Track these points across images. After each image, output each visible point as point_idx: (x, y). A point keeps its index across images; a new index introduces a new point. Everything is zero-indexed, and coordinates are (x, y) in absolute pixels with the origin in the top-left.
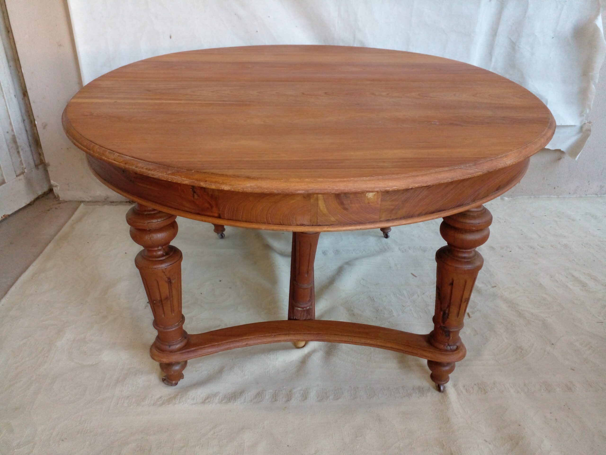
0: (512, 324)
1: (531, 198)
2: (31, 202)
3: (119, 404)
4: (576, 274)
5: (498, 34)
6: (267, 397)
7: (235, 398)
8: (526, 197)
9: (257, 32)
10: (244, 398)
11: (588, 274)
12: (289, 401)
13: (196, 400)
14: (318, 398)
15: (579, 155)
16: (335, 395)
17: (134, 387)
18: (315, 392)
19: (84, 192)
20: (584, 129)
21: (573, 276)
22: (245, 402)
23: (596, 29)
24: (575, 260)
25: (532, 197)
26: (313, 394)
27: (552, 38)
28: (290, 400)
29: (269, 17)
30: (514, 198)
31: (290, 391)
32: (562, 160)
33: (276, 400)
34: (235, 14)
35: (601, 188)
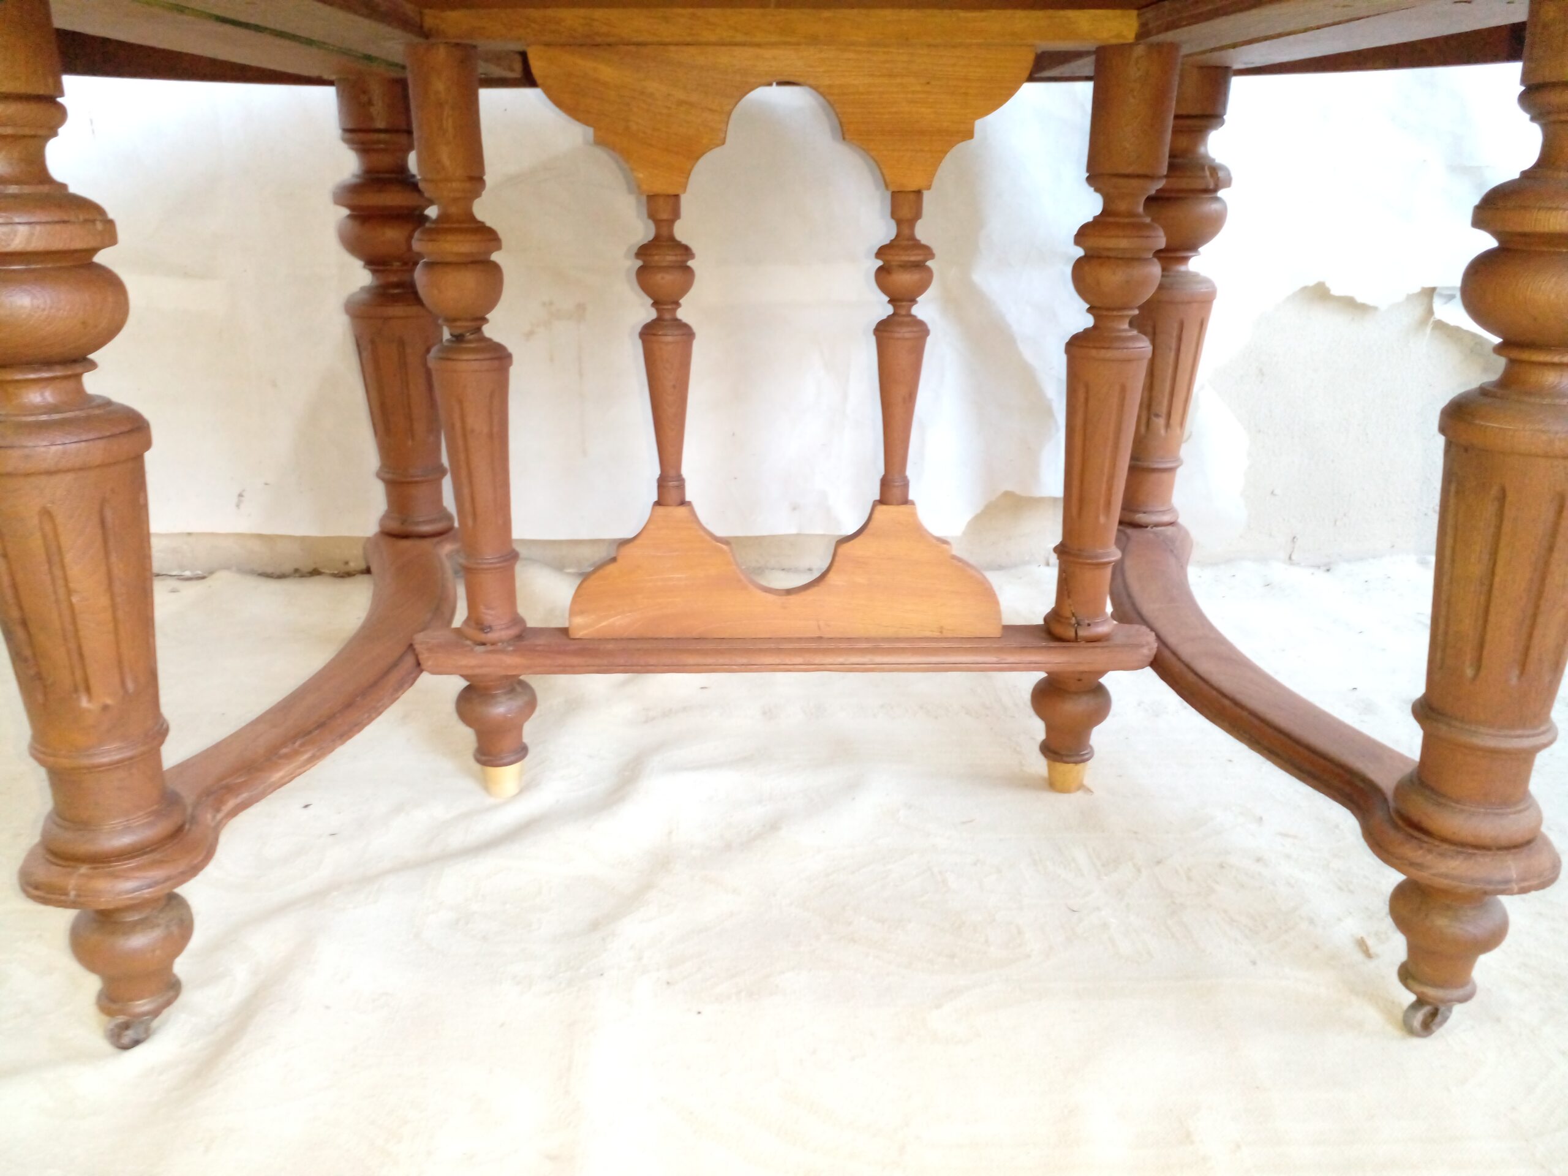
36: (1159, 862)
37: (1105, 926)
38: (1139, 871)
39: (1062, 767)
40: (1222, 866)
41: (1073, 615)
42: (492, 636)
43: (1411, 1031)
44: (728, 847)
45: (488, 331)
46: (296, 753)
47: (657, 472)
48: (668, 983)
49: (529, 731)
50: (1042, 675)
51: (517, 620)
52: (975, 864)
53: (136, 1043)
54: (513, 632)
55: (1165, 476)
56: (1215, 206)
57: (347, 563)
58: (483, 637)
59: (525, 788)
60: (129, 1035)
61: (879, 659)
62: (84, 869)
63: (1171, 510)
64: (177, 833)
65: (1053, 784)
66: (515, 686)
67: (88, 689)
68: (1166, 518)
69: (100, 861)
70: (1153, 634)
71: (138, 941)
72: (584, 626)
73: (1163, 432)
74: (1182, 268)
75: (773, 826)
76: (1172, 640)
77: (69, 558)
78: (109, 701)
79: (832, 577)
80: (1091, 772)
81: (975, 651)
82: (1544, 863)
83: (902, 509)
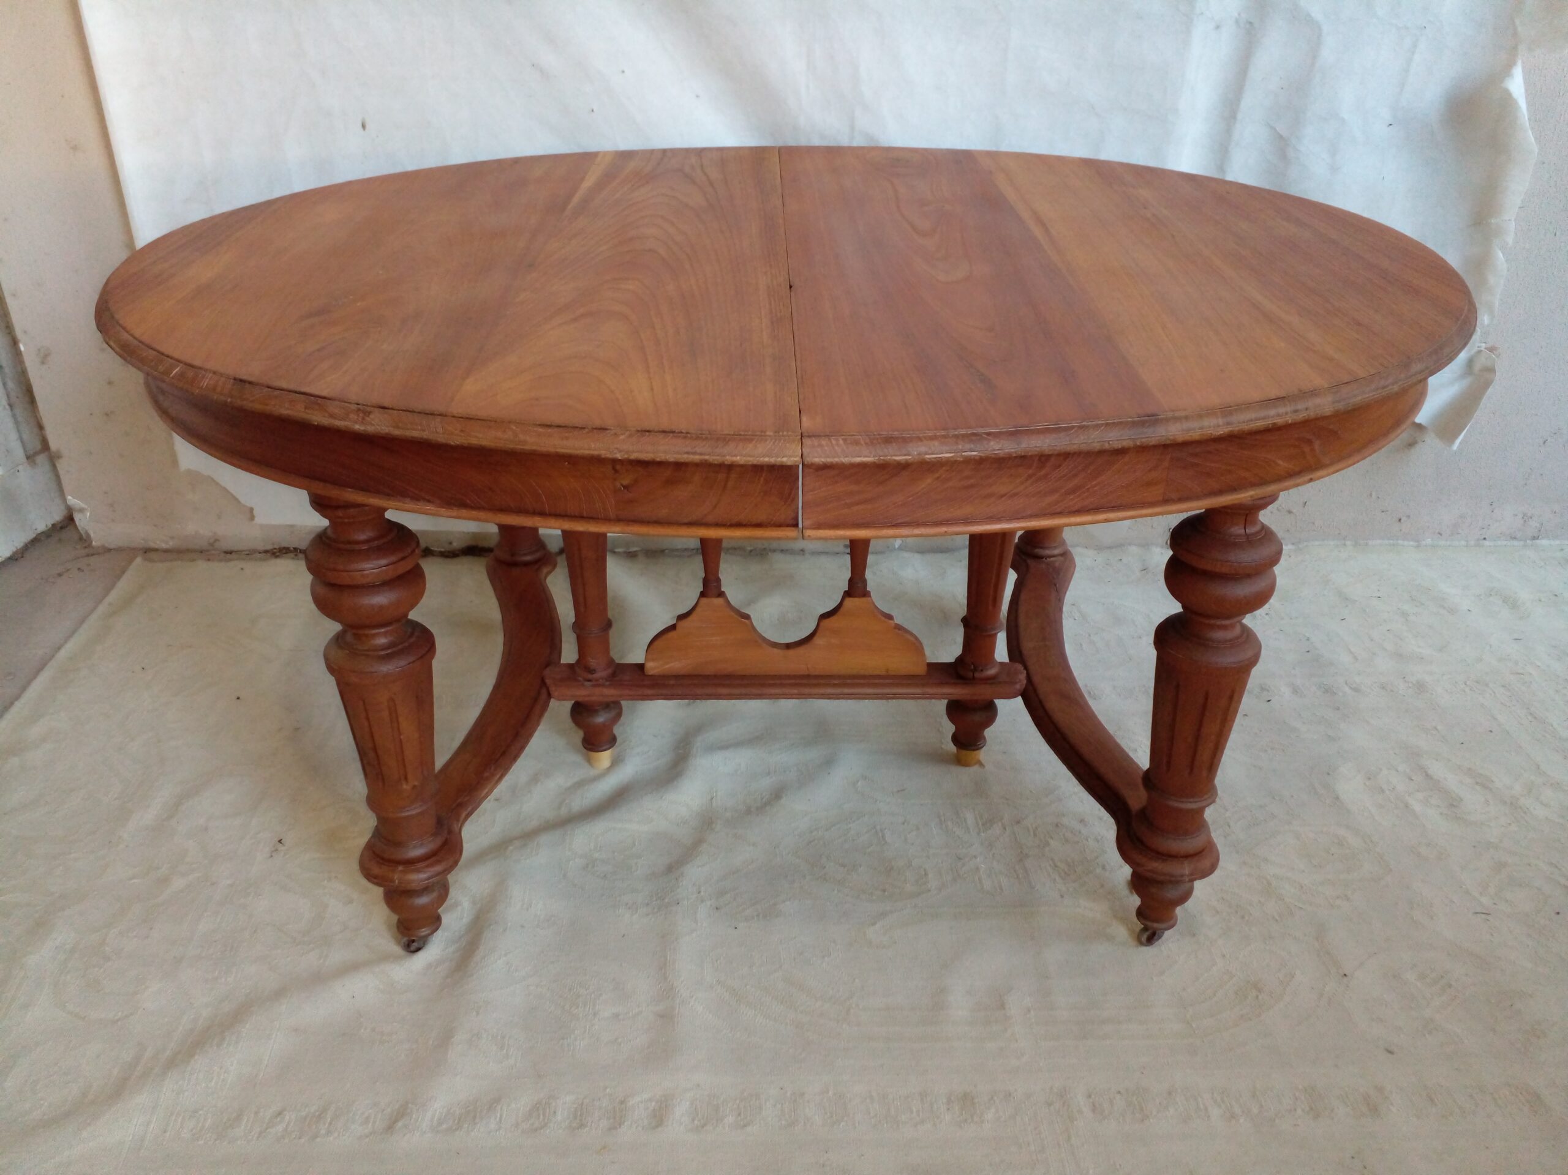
0: (1243, 917)
1: (1345, 545)
2: (15, 553)
3: (168, 1133)
4: (1437, 770)
5: (1240, 116)
6: (559, 1117)
7: (475, 1117)
8: (1332, 543)
9: (593, 111)
10: (498, 1119)
11: (1470, 769)
12: (615, 1128)
13: (374, 1122)
14: (693, 1120)
15: (1462, 435)
16: (739, 1114)
17: (214, 1081)
18: (688, 1103)
19: (155, 526)
20: (1477, 367)
21: (1428, 776)
22: (499, 1128)
23: (1507, 99)
24: (1439, 728)
25: (1348, 543)
26: (680, 1110)
27: (1388, 126)
28: (618, 1127)
29: (623, 72)
30: (1300, 546)
31: (622, 1102)
32: (1418, 448)
33: (582, 1126)
34: (533, 65)
35: (1525, 521)
36: (1018, 822)
37: (977, 869)
38: (1005, 829)
39: (964, 752)
40: (1057, 825)
41: (973, 663)
42: (597, 674)
43: (1141, 944)
44: (748, 811)
46: (493, 775)
47: (703, 575)
48: (717, 908)
50: (952, 700)
51: (612, 661)
52: (903, 823)
53: (418, 949)
54: (610, 671)
57: (451, 543)
58: (590, 676)
59: (616, 762)
60: (414, 946)
61: (846, 691)
62: (400, 868)
63: (1063, 543)
64: (445, 843)
65: (959, 761)
66: (610, 705)
67: (406, 779)
68: (1058, 551)
69: (410, 863)
70: (1025, 672)
71: (423, 901)
72: (652, 668)
75: (777, 794)
76: (1036, 679)
77: (401, 719)
78: (416, 783)
79: (818, 641)
80: (982, 755)
81: (908, 685)
82: (1206, 863)
83: (864, 599)
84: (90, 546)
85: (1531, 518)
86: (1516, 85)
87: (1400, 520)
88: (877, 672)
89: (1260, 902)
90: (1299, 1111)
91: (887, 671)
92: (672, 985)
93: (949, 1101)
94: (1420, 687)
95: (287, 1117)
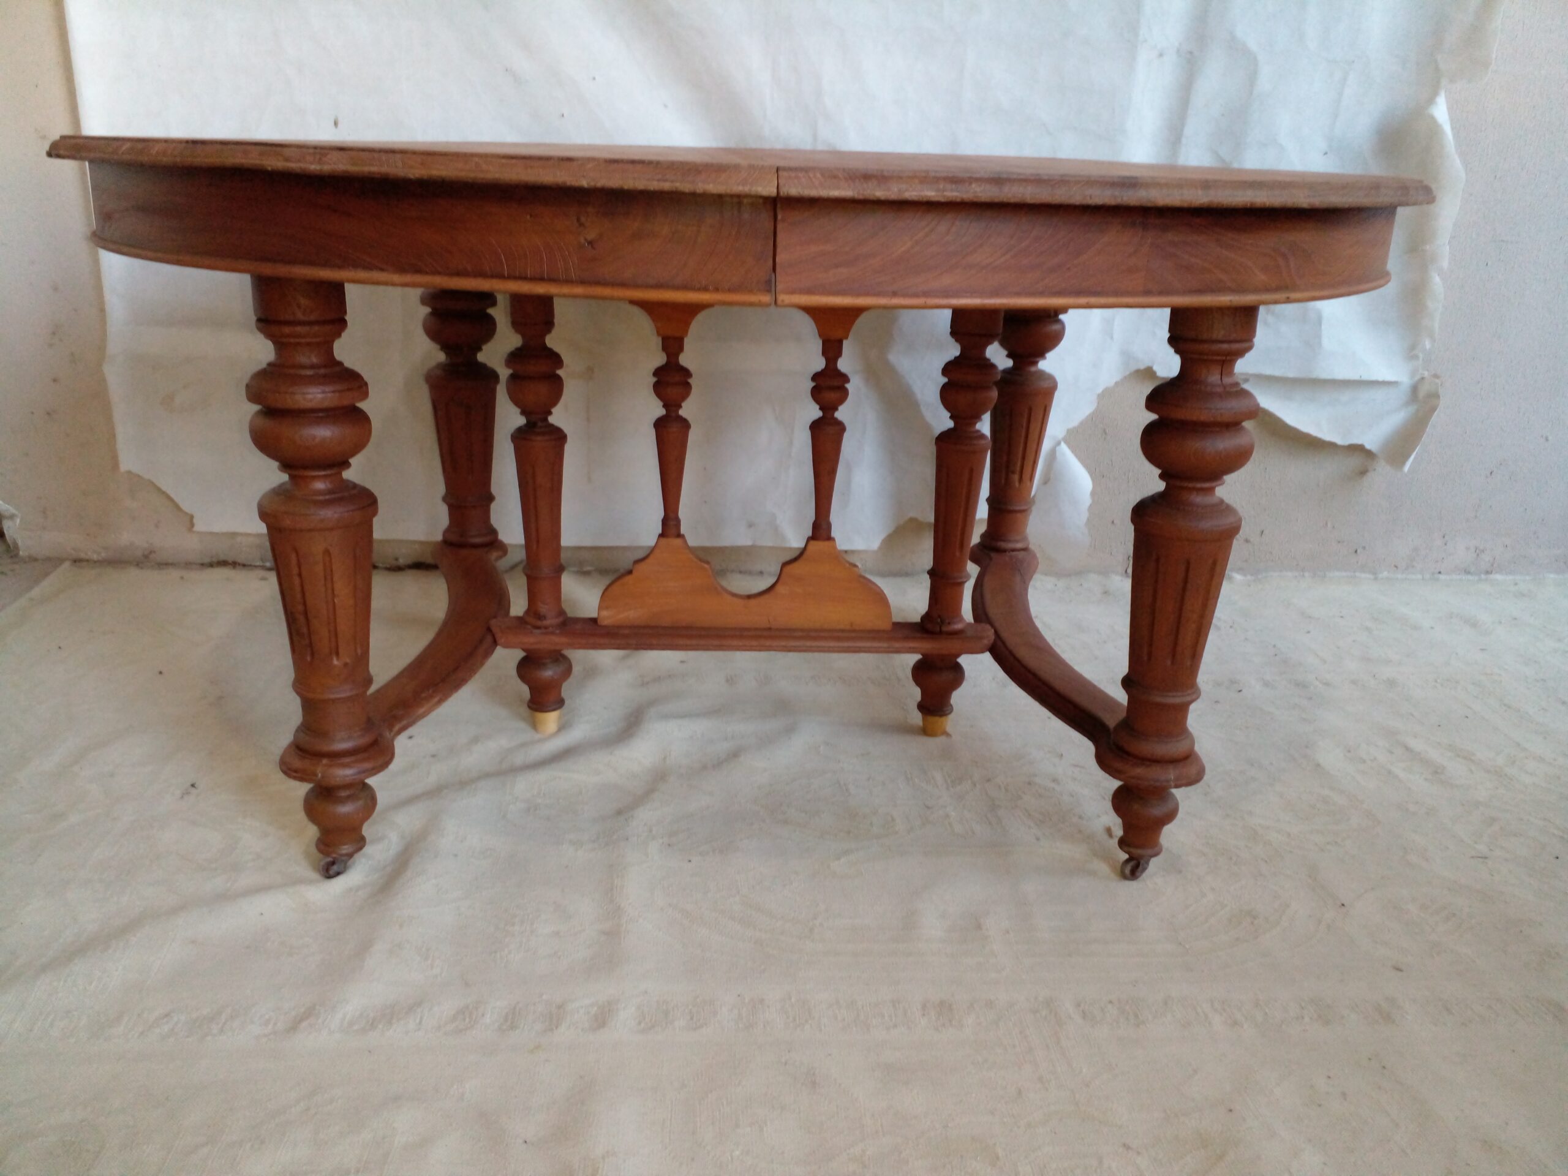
0: (1230, 858)
3: (35, 1032)
4: (1417, 745)
5: (1184, 140)
6: (487, 1020)
7: (391, 1019)
9: (563, 115)
10: (418, 1021)
11: (1450, 745)
12: (551, 1030)
13: (275, 1024)
14: (640, 1023)
15: (1412, 457)
16: (692, 1019)
17: (94, 984)
18: (634, 1008)
19: (88, 535)
20: (1422, 394)
21: (1407, 749)
22: (419, 1030)
23: (1434, 128)
24: (1414, 714)
26: (626, 1015)
27: (1324, 152)
28: (554, 1028)
29: (594, 79)
31: (560, 1007)
32: (1369, 474)
33: (513, 1027)
34: (507, 70)
35: (1478, 555)
36: (989, 780)
37: (947, 816)
38: (975, 785)
39: (931, 719)
40: (1029, 784)
41: (939, 616)
42: (547, 622)
43: (1124, 877)
44: (704, 767)
45: (552, 419)
46: (431, 697)
47: (662, 514)
48: (669, 845)
49: (566, 690)
50: (917, 657)
51: (562, 613)
53: (338, 874)
54: (561, 619)
55: (1019, 515)
56: (1056, 327)
57: (397, 559)
58: (539, 623)
59: (562, 728)
60: (335, 868)
61: (808, 643)
62: (325, 761)
63: (1025, 539)
64: (375, 743)
65: (926, 731)
66: (558, 657)
67: (337, 654)
68: (1019, 545)
69: (335, 756)
70: (993, 630)
71: (345, 809)
72: (608, 617)
73: (1017, 484)
74: (1033, 369)
75: (734, 755)
76: (1004, 635)
77: (335, 578)
78: (348, 660)
79: (780, 589)
80: (950, 723)
81: (874, 639)
82: (1193, 771)
83: (826, 543)
84: (16, 555)
85: (1483, 551)
86: (1441, 111)
87: (1356, 552)
88: (842, 627)
89: (1247, 846)
90: (1307, 1019)
91: (852, 624)
92: (619, 906)
93: (924, 1007)
94: (1391, 683)
95: (175, 1019)
